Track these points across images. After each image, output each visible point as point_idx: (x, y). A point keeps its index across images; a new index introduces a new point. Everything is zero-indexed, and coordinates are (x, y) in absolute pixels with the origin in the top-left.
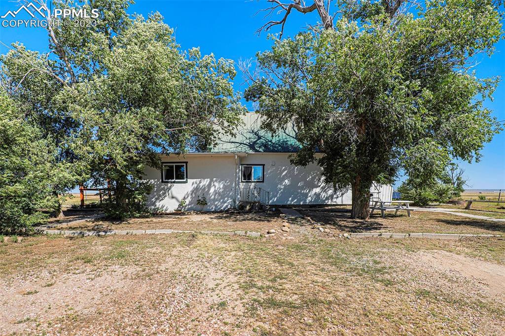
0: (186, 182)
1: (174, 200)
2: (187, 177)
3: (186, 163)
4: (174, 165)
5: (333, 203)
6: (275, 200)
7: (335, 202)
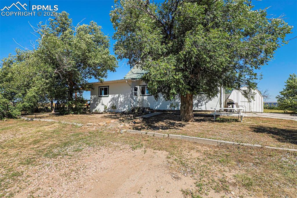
0: (108, 96)
1: (103, 106)
2: (108, 94)
3: (108, 86)
4: (104, 87)
5: (198, 110)
6: (159, 107)
7: (200, 108)
